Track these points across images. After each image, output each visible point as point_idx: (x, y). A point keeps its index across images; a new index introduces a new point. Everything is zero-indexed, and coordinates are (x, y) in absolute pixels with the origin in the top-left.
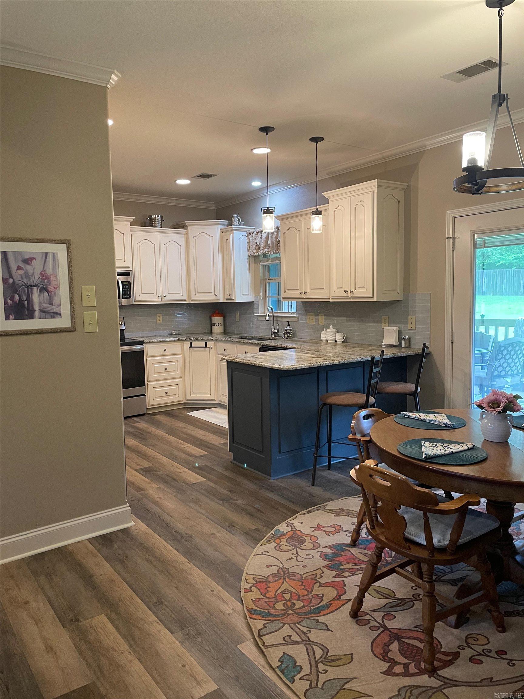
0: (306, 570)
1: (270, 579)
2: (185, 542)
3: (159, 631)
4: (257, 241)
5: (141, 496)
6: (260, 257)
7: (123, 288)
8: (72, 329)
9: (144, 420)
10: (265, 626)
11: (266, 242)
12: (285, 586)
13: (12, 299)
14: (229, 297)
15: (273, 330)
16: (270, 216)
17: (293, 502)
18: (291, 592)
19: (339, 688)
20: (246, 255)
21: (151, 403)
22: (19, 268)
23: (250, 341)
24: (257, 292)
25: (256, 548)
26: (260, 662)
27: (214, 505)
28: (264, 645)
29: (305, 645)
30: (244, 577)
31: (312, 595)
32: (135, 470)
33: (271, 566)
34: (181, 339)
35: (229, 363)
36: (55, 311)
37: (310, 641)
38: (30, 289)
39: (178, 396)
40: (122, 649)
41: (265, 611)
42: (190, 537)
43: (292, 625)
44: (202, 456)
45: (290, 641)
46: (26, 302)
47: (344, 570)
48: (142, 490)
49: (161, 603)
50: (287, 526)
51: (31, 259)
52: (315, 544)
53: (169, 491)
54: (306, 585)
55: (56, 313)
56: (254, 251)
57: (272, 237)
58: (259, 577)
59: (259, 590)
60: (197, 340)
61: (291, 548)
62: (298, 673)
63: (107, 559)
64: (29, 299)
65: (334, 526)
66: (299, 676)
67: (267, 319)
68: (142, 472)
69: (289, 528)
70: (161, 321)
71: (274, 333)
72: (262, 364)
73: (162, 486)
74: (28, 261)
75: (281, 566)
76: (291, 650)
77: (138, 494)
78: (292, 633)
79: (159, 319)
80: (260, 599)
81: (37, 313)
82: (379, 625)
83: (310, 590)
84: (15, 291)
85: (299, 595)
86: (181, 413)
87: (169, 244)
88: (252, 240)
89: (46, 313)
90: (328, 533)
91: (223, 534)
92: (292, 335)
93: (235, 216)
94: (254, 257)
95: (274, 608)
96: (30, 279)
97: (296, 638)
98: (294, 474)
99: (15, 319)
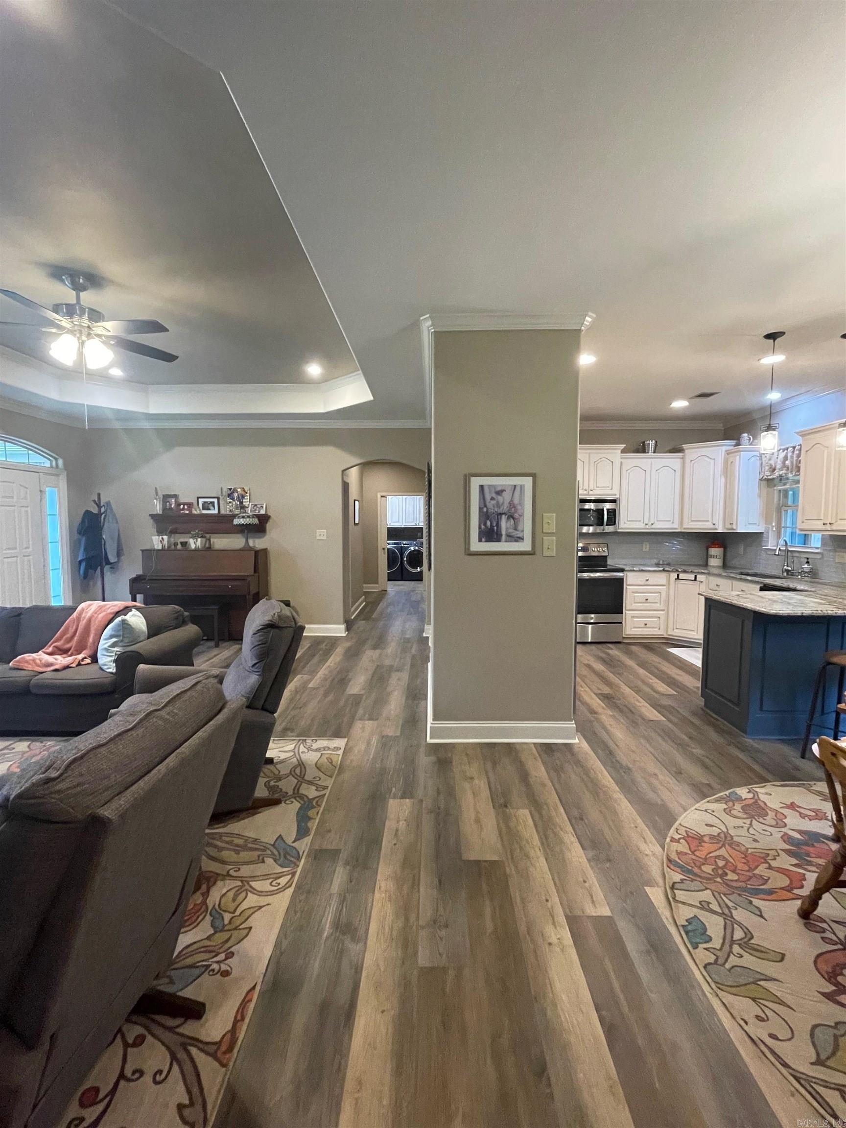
0: (755, 845)
1: (706, 839)
2: (623, 774)
3: (572, 843)
4: (772, 462)
5: (593, 719)
6: (776, 480)
7: (608, 515)
8: (532, 552)
9: (619, 649)
10: (682, 881)
11: (784, 463)
12: (722, 852)
13: (485, 524)
14: (730, 526)
15: (785, 567)
16: (771, 434)
17: (767, 769)
18: (727, 861)
19: (751, 980)
20: (758, 477)
21: (627, 633)
22: (492, 499)
23: (749, 578)
24: (768, 521)
25: (702, 802)
26: (664, 913)
27: (666, 746)
28: (674, 899)
29: (725, 919)
30: (676, 825)
31: (754, 874)
32: (595, 694)
33: (712, 826)
34: (666, 569)
35: (708, 600)
36: (518, 536)
37: (732, 917)
38: (499, 517)
39: (659, 629)
40: (535, 844)
41: (688, 867)
42: (629, 769)
43: (716, 894)
44: (669, 695)
45: (707, 907)
46: (495, 528)
47: (810, 863)
48: (596, 713)
49: (582, 819)
50: (748, 792)
51: (502, 491)
52: (780, 822)
53: (623, 721)
54: (750, 860)
55: (519, 538)
56: (768, 473)
57: (792, 457)
58: (693, 832)
59: (688, 844)
60: (685, 572)
61: (745, 816)
62: (705, 943)
63: (544, 763)
64: (498, 525)
65: (816, 811)
66: (705, 946)
67: (777, 553)
68: (601, 697)
69: (751, 795)
70: (648, 549)
71: (787, 571)
72: (744, 605)
73: (617, 715)
74: (499, 493)
75: (725, 830)
76: (704, 916)
77: (589, 715)
78: (711, 899)
79: (646, 547)
80: (686, 854)
81: (504, 537)
82: (837, 940)
83: (753, 868)
84: (488, 518)
85: (736, 867)
86: (660, 648)
87: (661, 470)
88: (765, 460)
89: (511, 538)
90: (803, 816)
91: (665, 777)
92: (813, 574)
93: (745, 435)
94: (768, 480)
95: (700, 867)
96: (500, 508)
97: (715, 907)
98: (779, 740)
99: (486, 541)
